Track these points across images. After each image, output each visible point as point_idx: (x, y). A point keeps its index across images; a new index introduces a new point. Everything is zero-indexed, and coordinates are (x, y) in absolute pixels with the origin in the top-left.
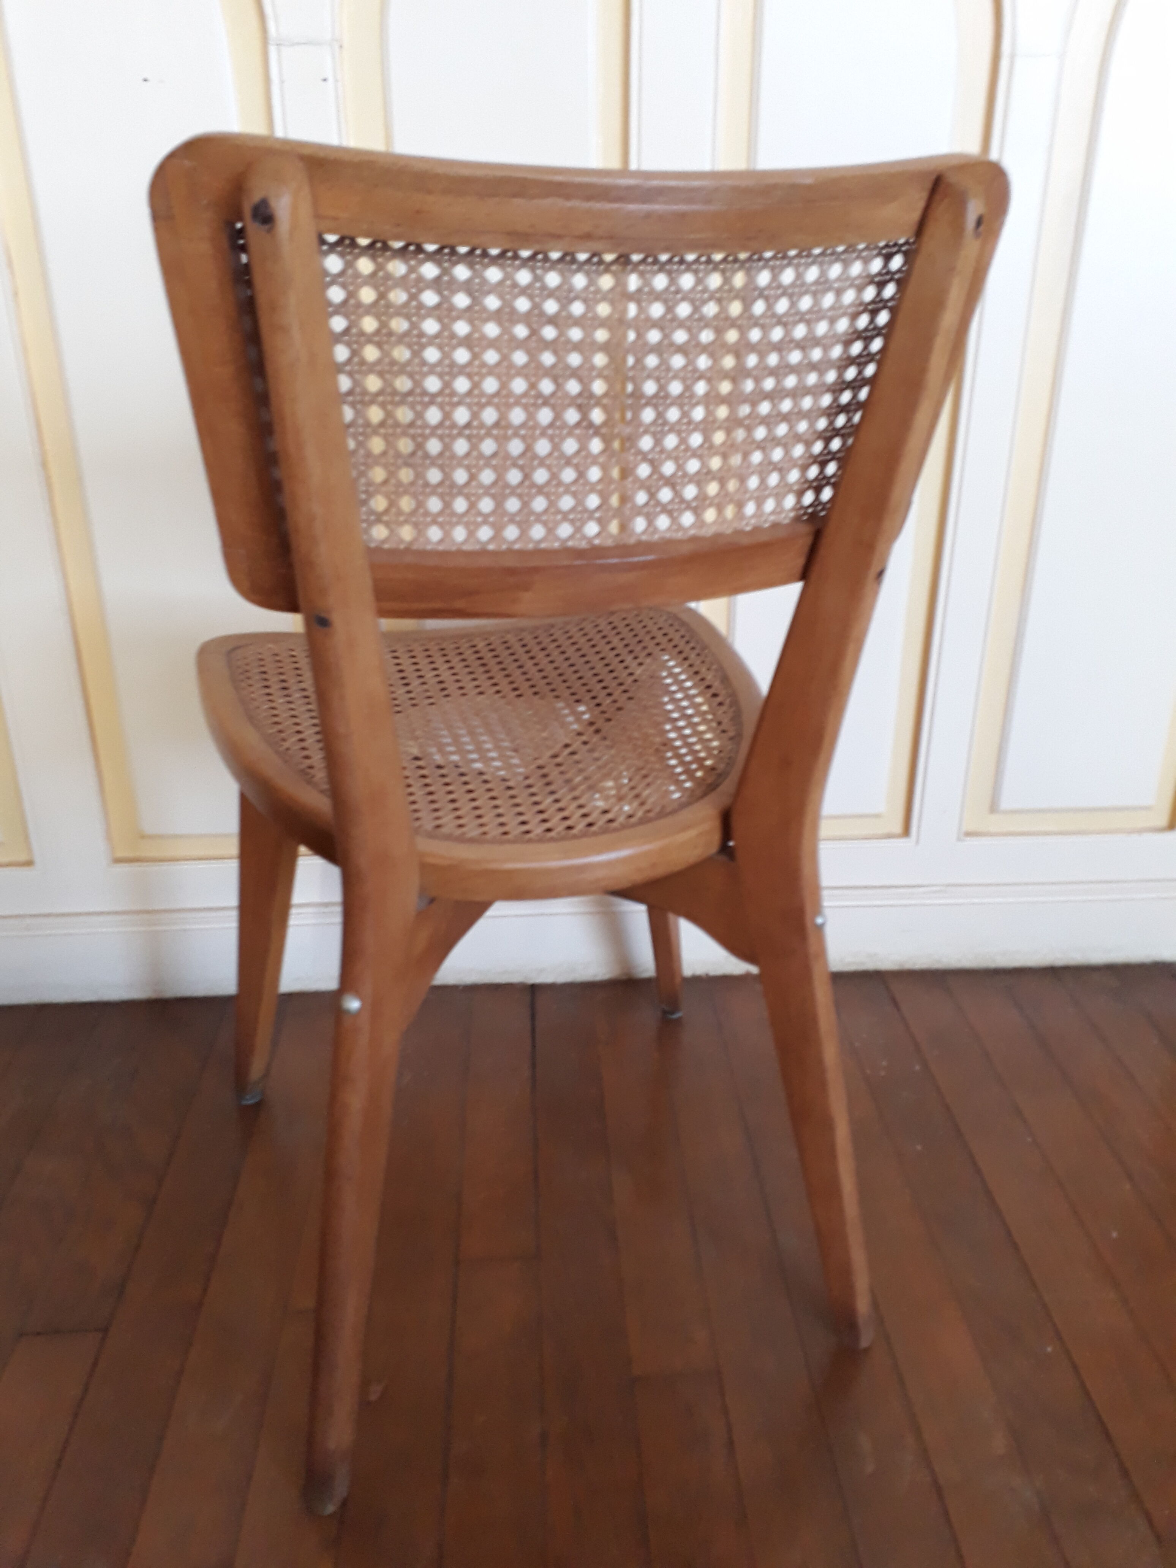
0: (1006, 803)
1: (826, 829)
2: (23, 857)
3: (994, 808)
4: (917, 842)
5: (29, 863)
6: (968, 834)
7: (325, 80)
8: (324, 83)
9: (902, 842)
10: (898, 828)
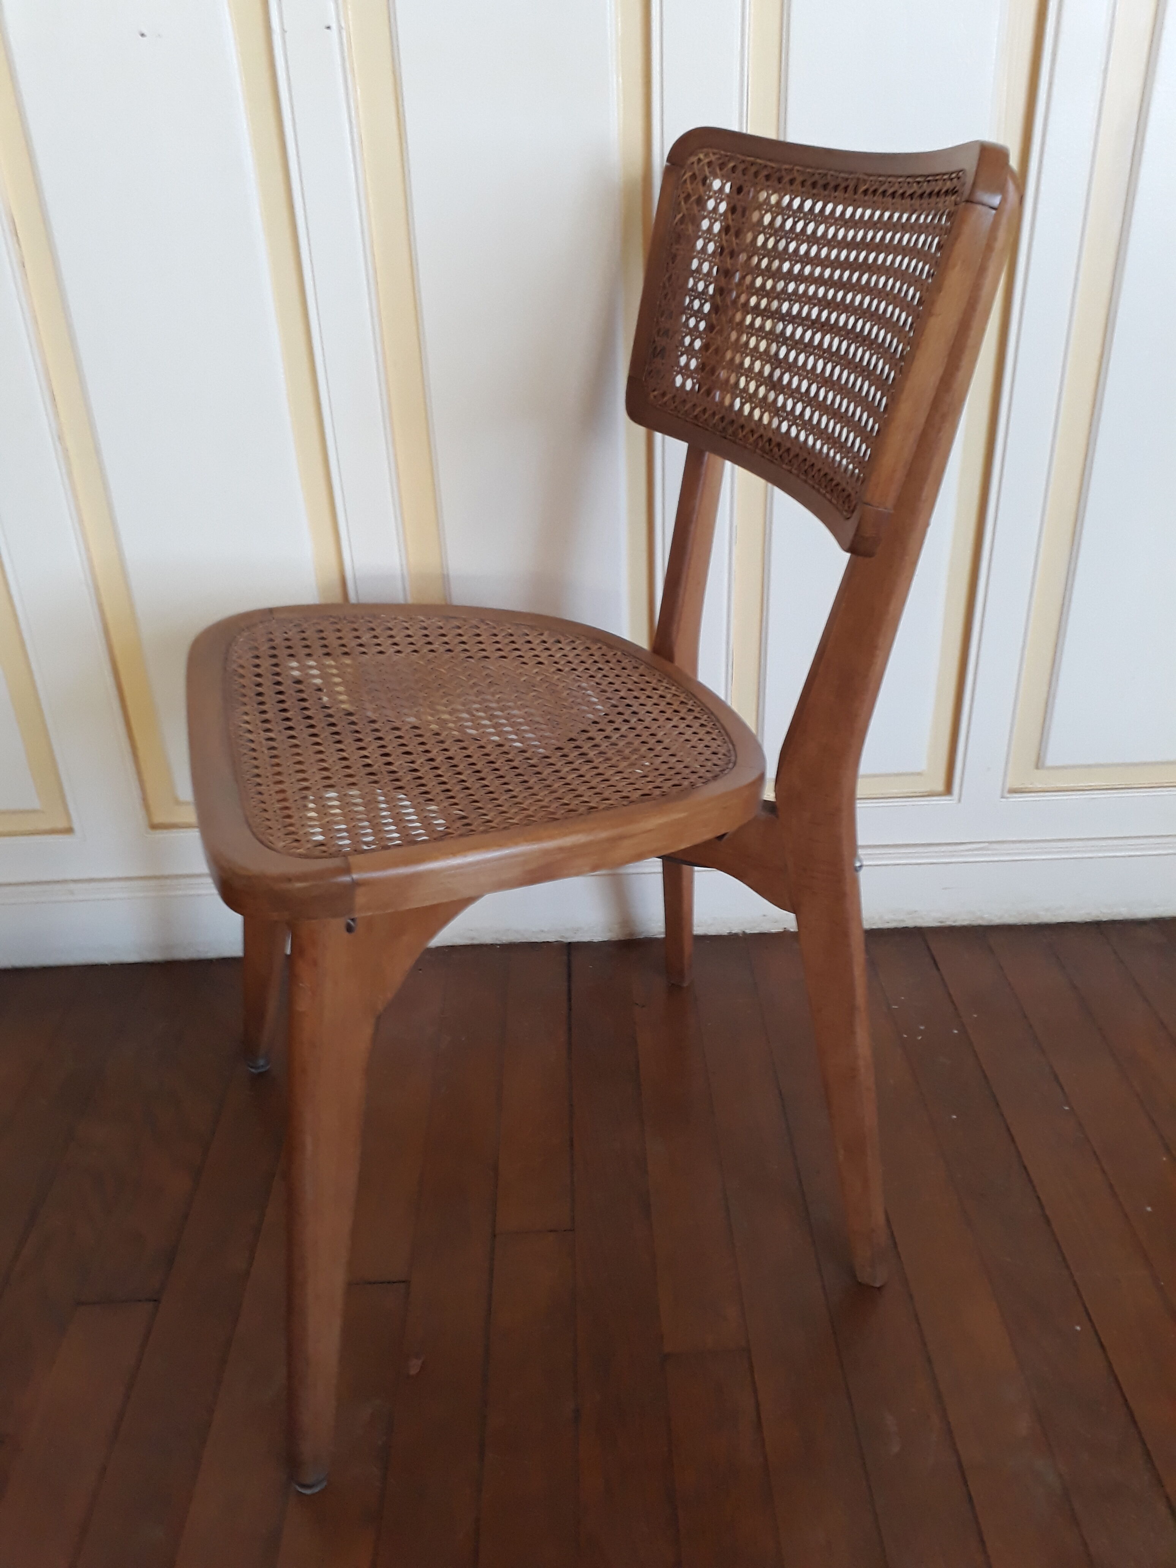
0: (1051, 760)
1: (862, 788)
2: (61, 824)
3: (1039, 764)
4: (959, 800)
5: (69, 830)
6: (1013, 791)
7: (328, 28)
8: (328, 31)
9: (944, 801)
10: (940, 786)
